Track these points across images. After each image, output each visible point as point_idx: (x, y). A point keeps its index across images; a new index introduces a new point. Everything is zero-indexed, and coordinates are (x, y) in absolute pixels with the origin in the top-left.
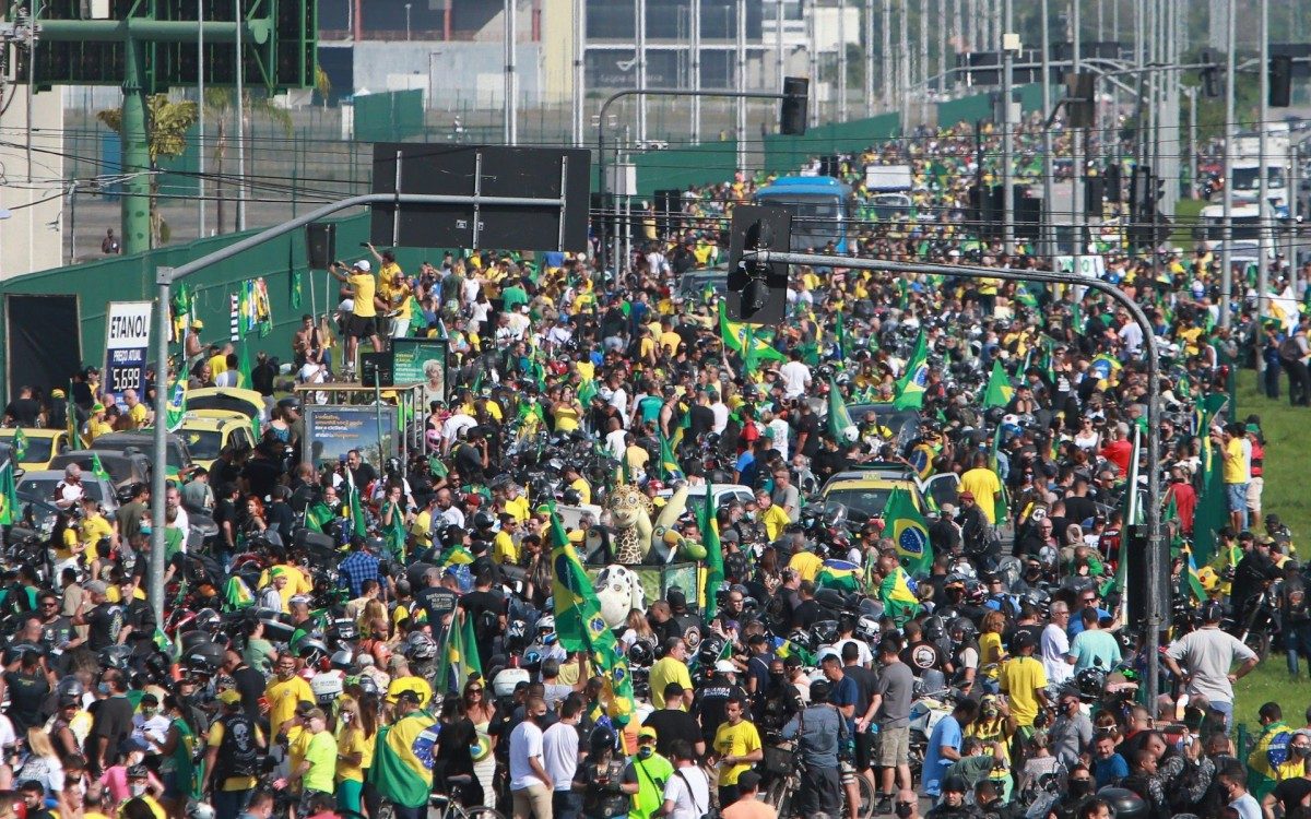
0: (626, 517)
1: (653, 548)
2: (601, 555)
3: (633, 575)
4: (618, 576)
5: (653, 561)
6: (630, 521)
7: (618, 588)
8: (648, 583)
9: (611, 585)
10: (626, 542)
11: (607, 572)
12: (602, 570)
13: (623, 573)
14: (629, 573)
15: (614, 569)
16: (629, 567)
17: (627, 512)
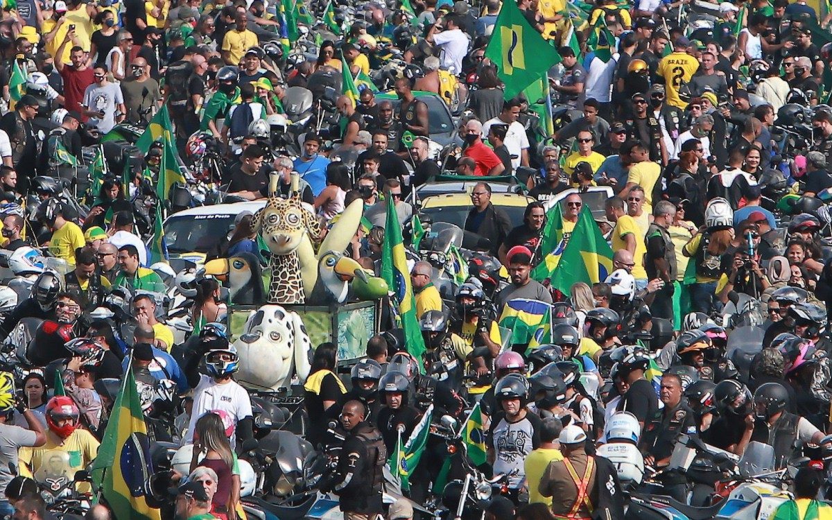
0: (285, 241)
1: (320, 282)
2: (250, 293)
3: (294, 318)
4: (276, 320)
5: (320, 300)
6: (290, 245)
7: (276, 337)
8: (314, 327)
9: (267, 333)
10: (284, 275)
11: (260, 315)
12: (253, 312)
13: (282, 316)
14: (292, 317)
15: (269, 310)
16: (288, 307)
17: (286, 234)
